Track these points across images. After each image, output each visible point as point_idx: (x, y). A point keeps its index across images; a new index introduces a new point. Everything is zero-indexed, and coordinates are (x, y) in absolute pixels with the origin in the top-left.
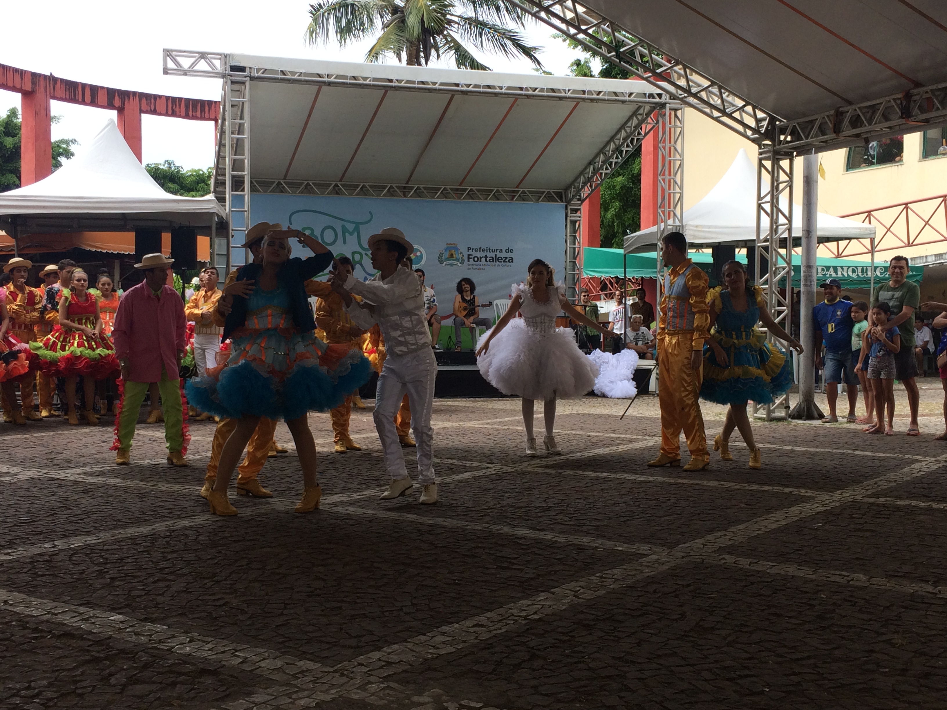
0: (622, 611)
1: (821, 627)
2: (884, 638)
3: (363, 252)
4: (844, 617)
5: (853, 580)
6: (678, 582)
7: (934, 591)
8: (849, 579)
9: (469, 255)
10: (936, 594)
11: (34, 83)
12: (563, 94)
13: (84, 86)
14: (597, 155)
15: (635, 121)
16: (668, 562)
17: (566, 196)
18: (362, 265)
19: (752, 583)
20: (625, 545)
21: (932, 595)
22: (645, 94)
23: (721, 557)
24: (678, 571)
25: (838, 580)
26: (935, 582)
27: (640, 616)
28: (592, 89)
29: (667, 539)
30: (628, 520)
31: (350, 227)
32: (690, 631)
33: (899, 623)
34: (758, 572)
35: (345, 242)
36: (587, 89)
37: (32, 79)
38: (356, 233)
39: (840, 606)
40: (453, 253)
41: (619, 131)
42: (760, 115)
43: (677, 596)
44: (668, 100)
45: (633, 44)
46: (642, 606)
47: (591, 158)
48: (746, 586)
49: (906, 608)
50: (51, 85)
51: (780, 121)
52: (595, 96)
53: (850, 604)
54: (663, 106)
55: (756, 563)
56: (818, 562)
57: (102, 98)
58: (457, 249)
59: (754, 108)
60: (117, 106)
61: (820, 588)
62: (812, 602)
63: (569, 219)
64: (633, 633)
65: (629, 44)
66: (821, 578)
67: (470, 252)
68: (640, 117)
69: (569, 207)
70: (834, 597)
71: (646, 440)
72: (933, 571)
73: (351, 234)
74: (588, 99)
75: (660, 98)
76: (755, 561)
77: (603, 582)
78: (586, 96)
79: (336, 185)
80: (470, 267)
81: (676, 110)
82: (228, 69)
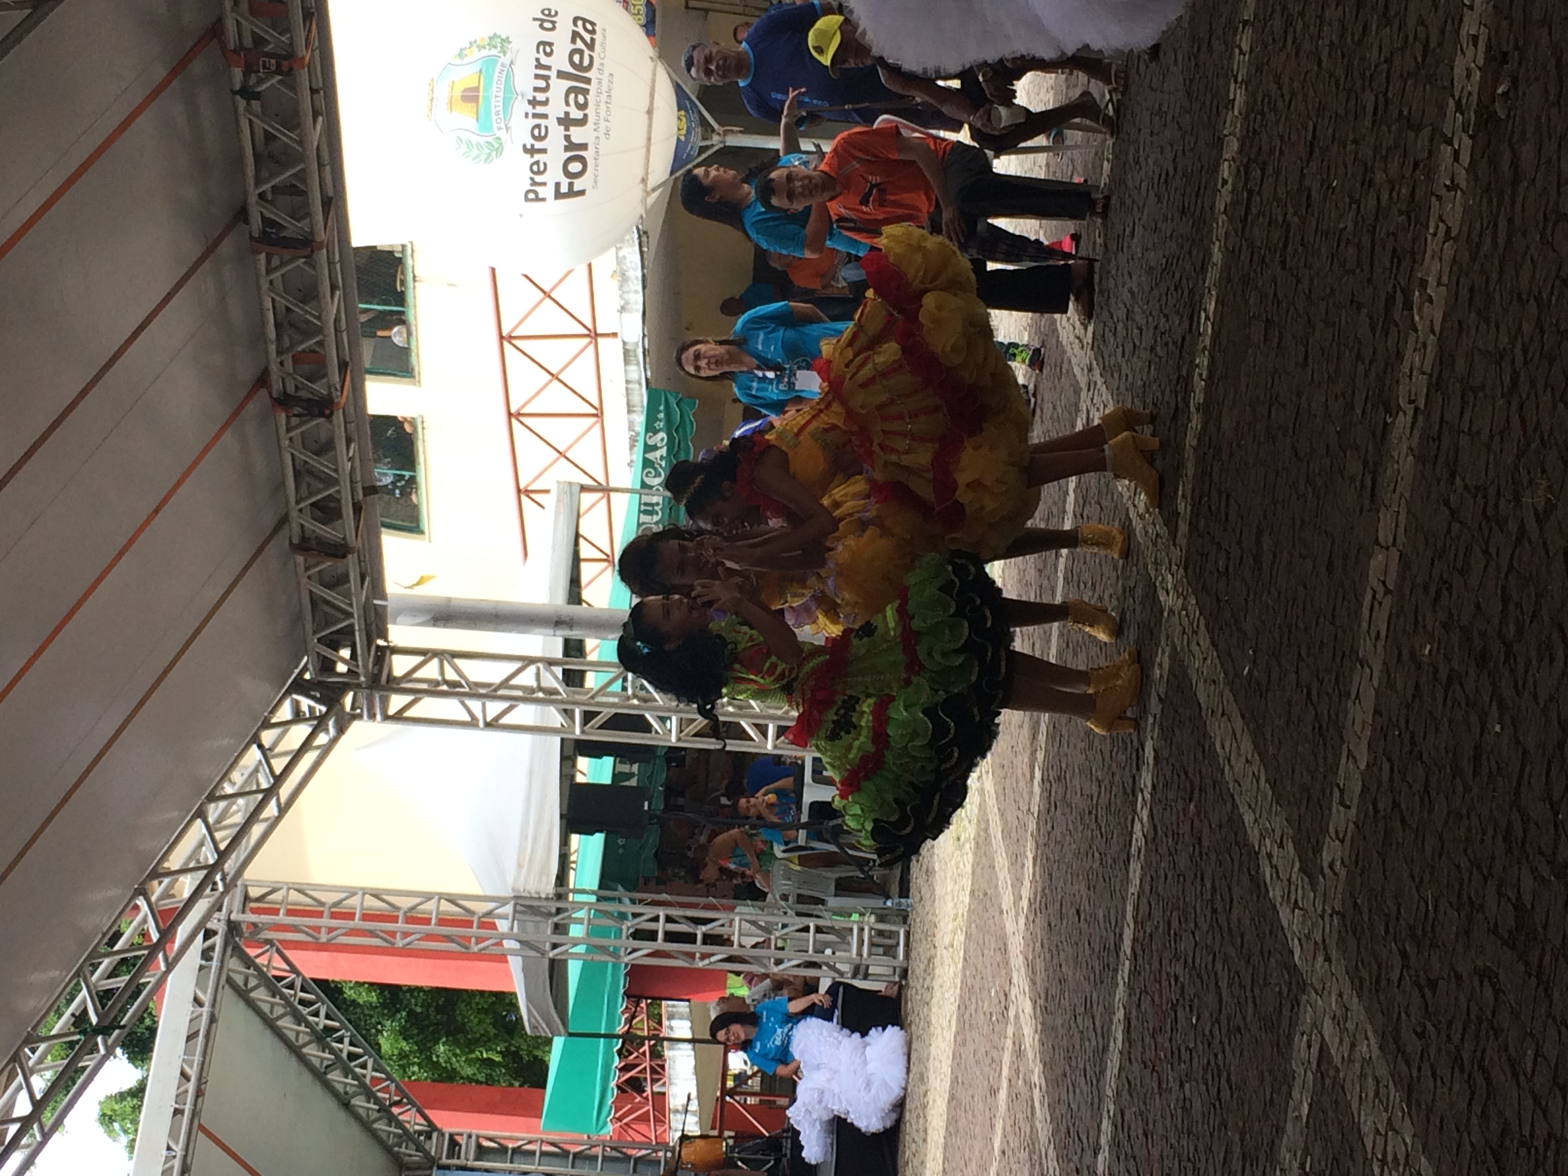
0: (1474, 1120)
1: (1506, 661)
2: (1531, 525)
4: (1478, 606)
5: (1384, 583)
6: (1395, 976)
7: (1411, 413)
8: (1381, 590)
10: (1416, 409)
12: (177, 1163)
14: (328, 1086)
15: (260, 994)
16: (1340, 995)
17: (417, 1167)
19: (1396, 804)
20: (1296, 1094)
21: (1421, 418)
22: (201, 968)
23: (1327, 870)
24: (1364, 974)
25: (1385, 615)
26: (1388, 411)
27: (1488, 1080)
28: (174, 1092)
29: (1280, 992)
30: (1229, 1081)
32: (1527, 964)
33: (1492, 491)
34: (1365, 789)
36: (171, 1105)
39: (1451, 615)
41: (278, 1033)
42: (285, 712)
43: (1433, 984)
44: (223, 916)
45: (84, 992)
46: (1462, 1070)
47: (332, 1104)
48: (1403, 821)
49: (1453, 475)
51: (305, 669)
52: (191, 1087)
53: (1445, 592)
54: (233, 927)
55: (1342, 792)
56: (1339, 654)
59: (267, 725)
61: (1405, 653)
62: (1443, 675)
63: (470, 1163)
64: (1536, 1099)
65: (84, 1001)
66: (1380, 649)
68: (252, 982)
69: (445, 1161)
70: (1429, 628)
71: (1017, 1017)
72: (1359, 412)
74: (195, 1105)
75: (215, 933)
76: (1336, 794)
77: (1395, 1158)
78: (188, 1108)
81: (246, 898)
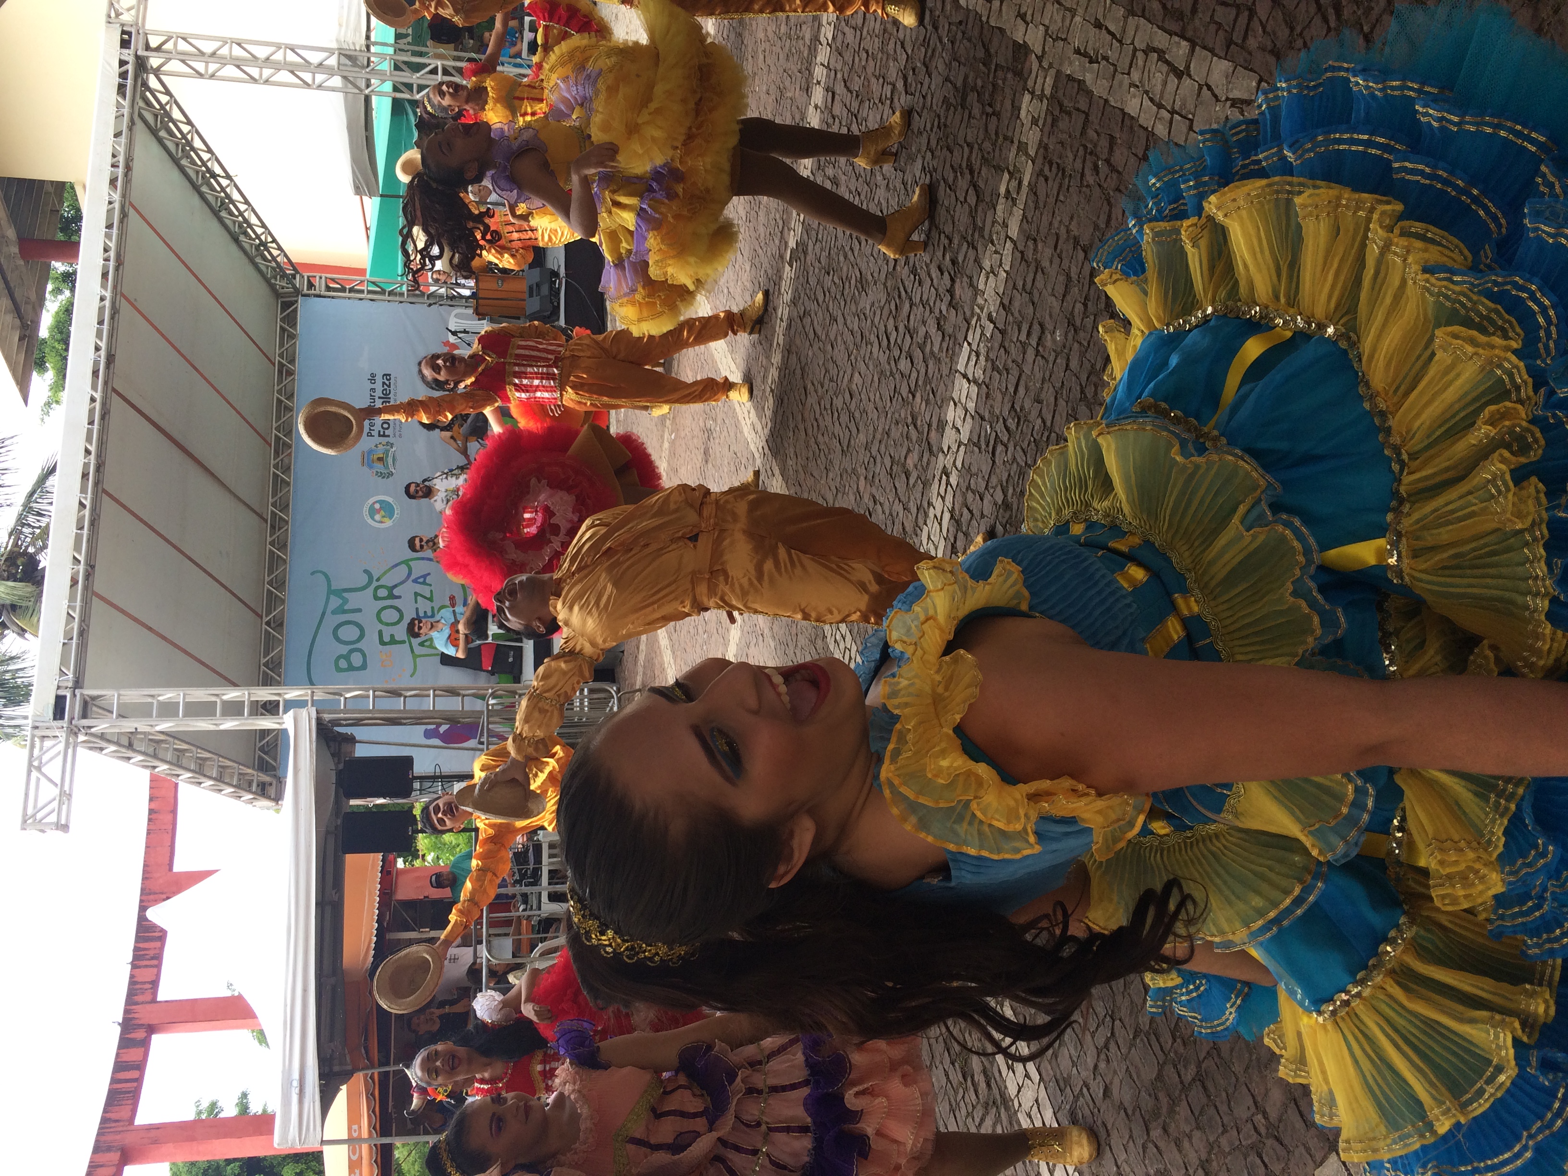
3: (375, 584)
9: (380, 435)
11: (109, 1149)
13: (113, 1081)
14: (222, 222)
17: (289, 295)
18: (395, 586)
31: (335, 602)
35: (359, 610)
37: (103, 1151)
38: (345, 595)
40: (375, 457)
41: (183, 171)
44: (131, 51)
50: (113, 1125)
54: (140, 63)
57: (133, 1055)
58: (370, 452)
60: (145, 1035)
63: (323, 293)
67: (375, 433)
73: (346, 601)
75: (126, 63)
79: (268, 623)
80: (397, 434)
82: (59, 723)
